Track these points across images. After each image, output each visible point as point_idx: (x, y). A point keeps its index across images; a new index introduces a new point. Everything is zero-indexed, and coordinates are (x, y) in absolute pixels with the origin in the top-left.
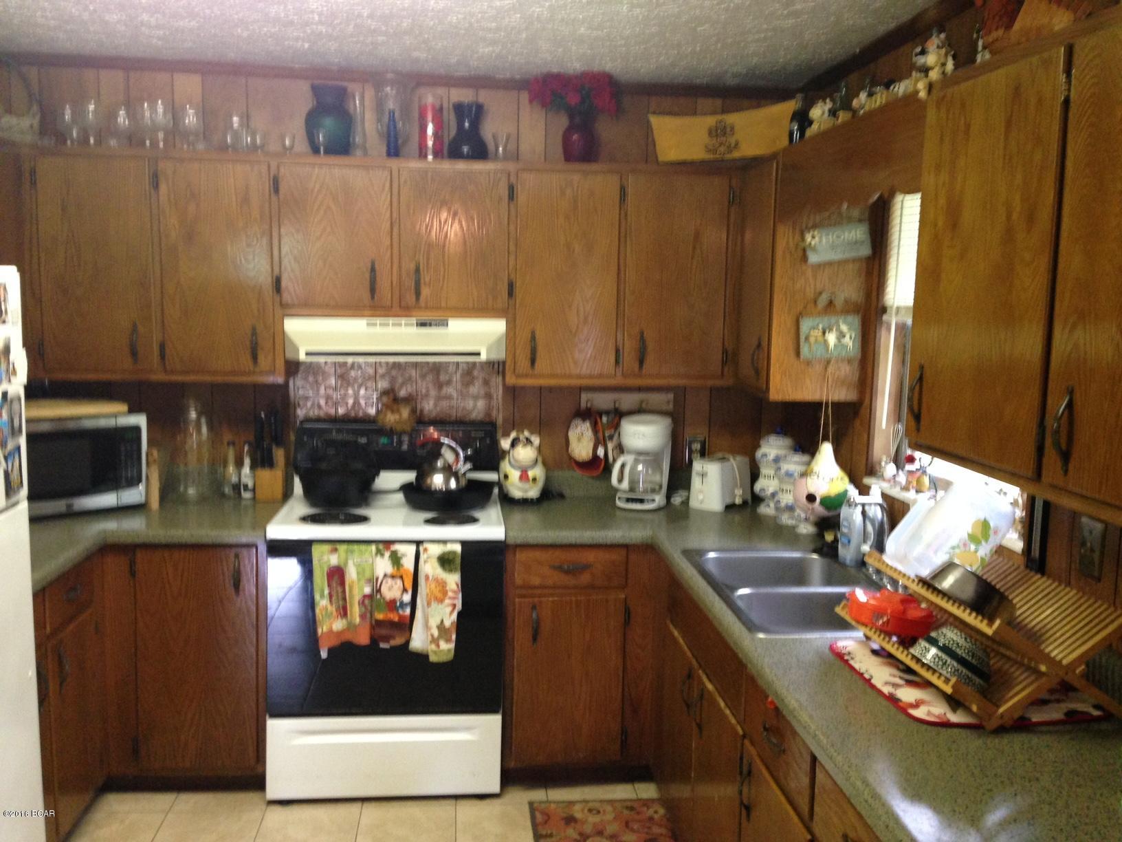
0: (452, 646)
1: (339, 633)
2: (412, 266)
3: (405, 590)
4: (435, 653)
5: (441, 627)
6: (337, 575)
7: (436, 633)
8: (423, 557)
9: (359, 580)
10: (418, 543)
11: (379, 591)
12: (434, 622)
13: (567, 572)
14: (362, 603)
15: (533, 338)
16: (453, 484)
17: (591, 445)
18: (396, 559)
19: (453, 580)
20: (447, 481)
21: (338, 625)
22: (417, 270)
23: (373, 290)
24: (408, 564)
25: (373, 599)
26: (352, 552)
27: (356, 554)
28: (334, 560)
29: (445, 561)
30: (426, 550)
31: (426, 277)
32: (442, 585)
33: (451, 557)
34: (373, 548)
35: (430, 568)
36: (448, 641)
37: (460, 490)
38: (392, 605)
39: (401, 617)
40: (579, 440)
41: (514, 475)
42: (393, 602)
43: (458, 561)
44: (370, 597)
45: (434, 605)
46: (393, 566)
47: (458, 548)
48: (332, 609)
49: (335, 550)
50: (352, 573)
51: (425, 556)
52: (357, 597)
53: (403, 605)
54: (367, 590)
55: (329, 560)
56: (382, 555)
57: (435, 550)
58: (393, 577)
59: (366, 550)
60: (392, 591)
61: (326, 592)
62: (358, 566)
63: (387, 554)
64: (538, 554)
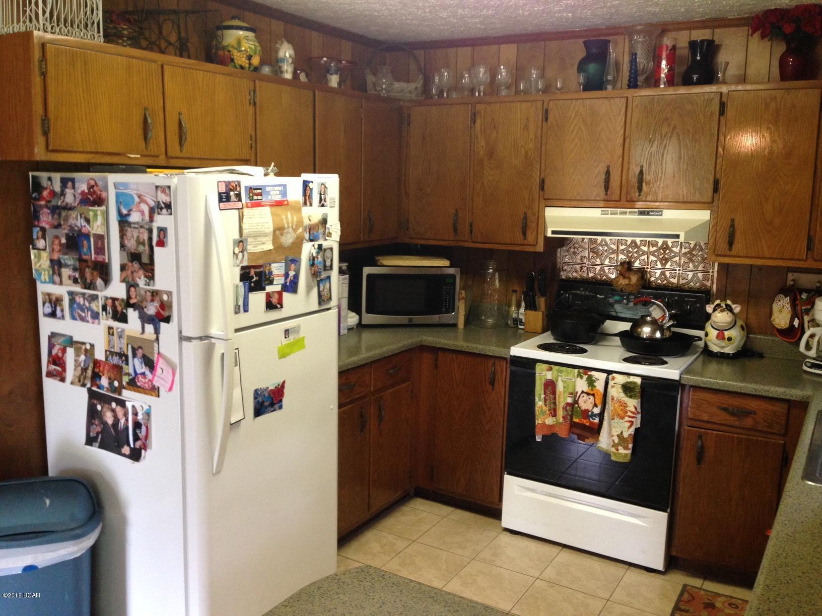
0: (629, 452)
1: (551, 427)
2: (637, 171)
3: (595, 405)
4: (614, 453)
5: (620, 436)
6: (550, 386)
7: (617, 441)
8: (611, 383)
9: (564, 392)
10: (609, 372)
11: (576, 402)
12: (616, 432)
13: (733, 414)
14: (565, 409)
15: (732, 226)
16: (658, 335)
17: (789, 316)
18: (591, 382)
19: (633, 404)
20: (654, 332)
21: (550, 421)
22: (641, 173)
23: (607, 187)
24: (600, 386)
26: (561, 372)
27: (564, 374)
28: (549, 376)
29: (627, 389)
30: (613, 379)
31: (646, 177)
32: (624, 405)
33: (632, 386)
34: (576, 370)
35: (616, 392)
36: (626, 448)
37: (662, 340)
38: (586, 414)
39: (591, 423)
40: (780, 311)
41: (713, 333)
42: (587, 411)
43: (638, 390)
44: (571, 405)
45: (617, 420)
46: (589, 386)
48: (546, 409)
49: (550, 369)
50: (560, 387)
51: (613, 382)
52: (562, 404)
53: (593, 415)
54: (570, 400)
55: (546, 375)
56: (581, 378)
57: (621, 379)
58: (588, 394)
59: (571, 372)
60: (586, 403)
61: (543, 396)
62: (564, 382)
63: (585, 377)
64: (708, 396)
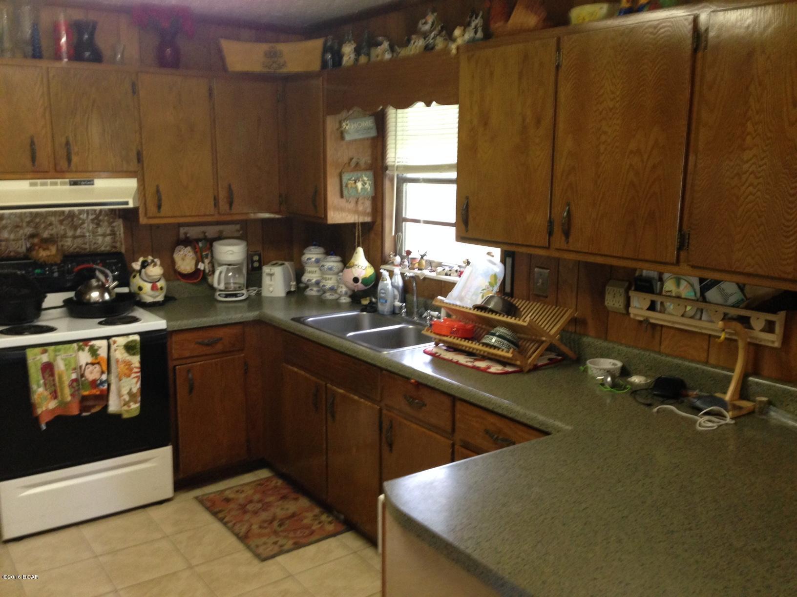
0: (138, 405)
1: (53, 410)
2: (63, 140)
3: (103, 372)
4: (127, 411)
5: (130, 393)
6: (48, 368)
7: (127, 398)
8: (113, 347)
9: (67, 370)
10: (108, 338)
11: (82, 376)
12: (125, 391)
13: (207, 345)
14: (71, 386)
15: (158, 191)
17: (194, 262)
18: (94, 351)
19: (136, 360)
20: (102, 295)
21: (52, 405)
22: (67, 144)
23: (33, 159)
24: (103, 353)
25: (78, 383)
26: (59, 350)
27: (62, 352)
28: (45, 358)
29: (129, 348)
30: (115, 342)
31: (75, 149)
32: (128, 364)
33: (133, 344)
34: (75, 345)
35: (119, 354)
36: (136, 402)
38: (94, 384)
39: (102, 391)
40: (183, 259)
41: (147, 287)
42: (94, 381)
43: (138, 346)
44: (76, 380)
45: (124, 379)
46: (92, 356)
47: (137, 338)
48: (46, 393)
49: (45, 352)
50: (60, 365)
51: (116, 345)
52: (67, 383)
53: (102, 383)
54: (74, 376)
55: (41, 359)
56: (83, 350)
57: (122, 341)
58: (93, 364)
59: (70, 348)
60: (92, 374)
61: (42, 382)
62: (64, 360)
63: (87, 349)
64: (187, 336)
